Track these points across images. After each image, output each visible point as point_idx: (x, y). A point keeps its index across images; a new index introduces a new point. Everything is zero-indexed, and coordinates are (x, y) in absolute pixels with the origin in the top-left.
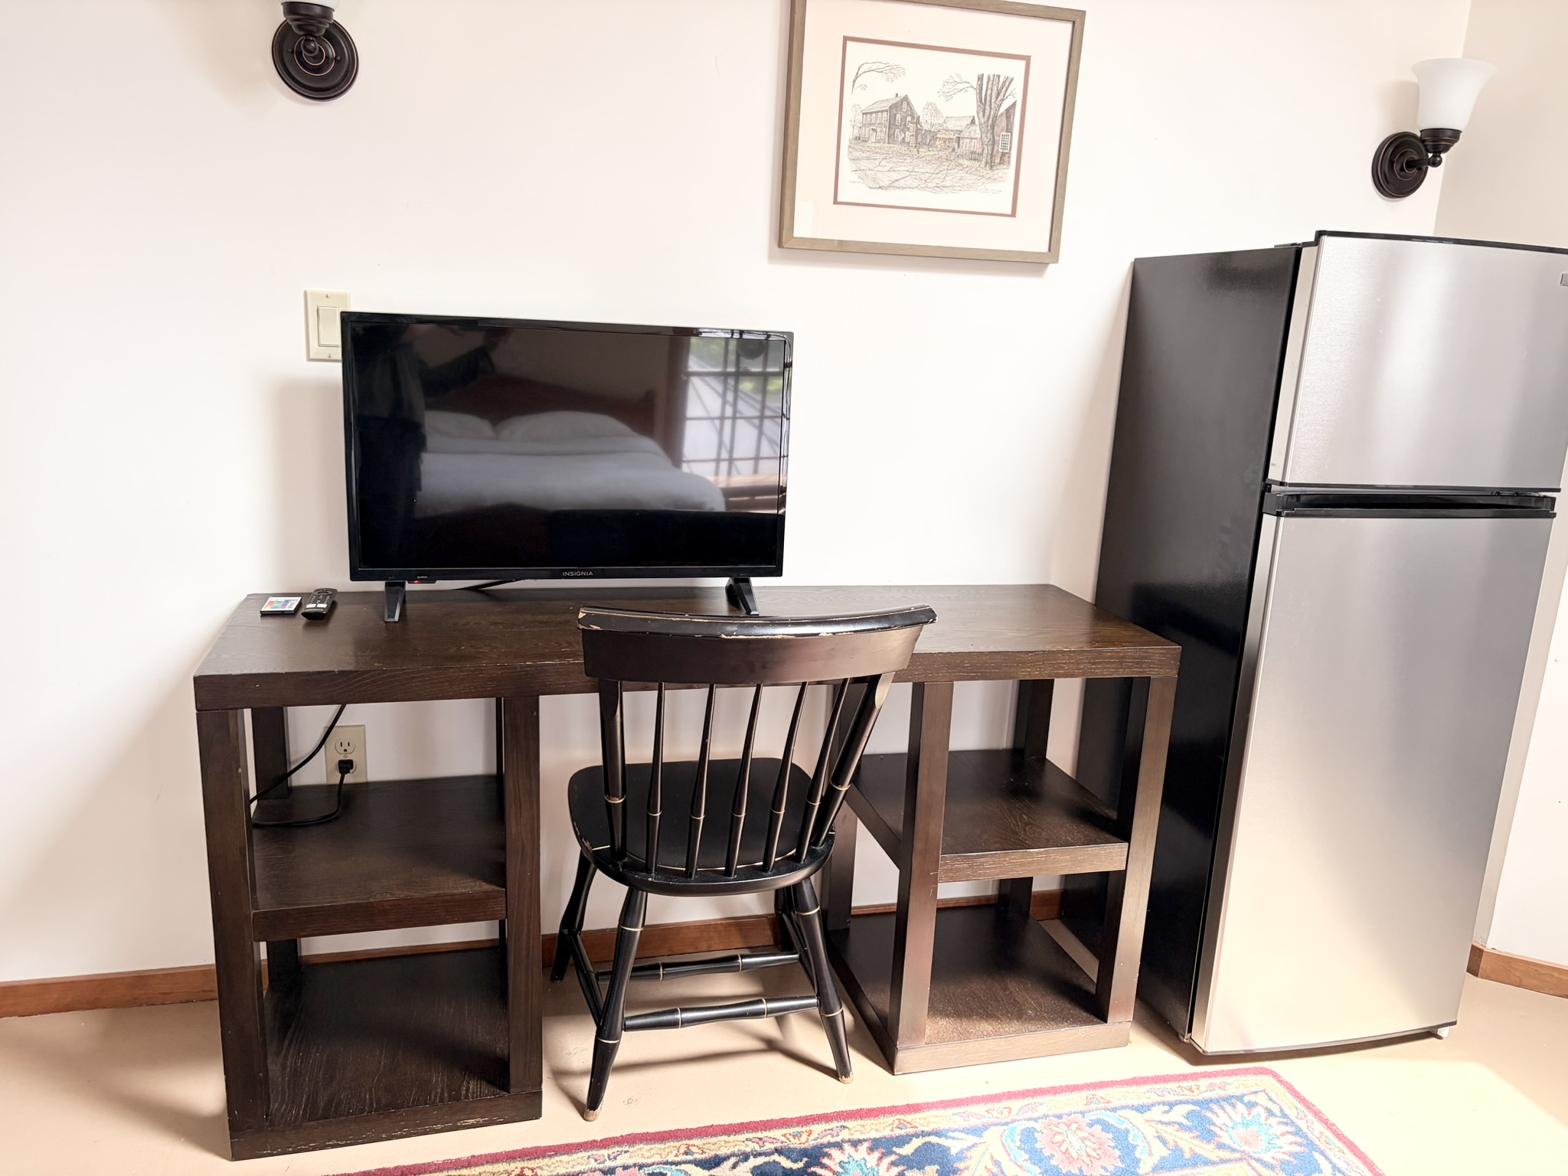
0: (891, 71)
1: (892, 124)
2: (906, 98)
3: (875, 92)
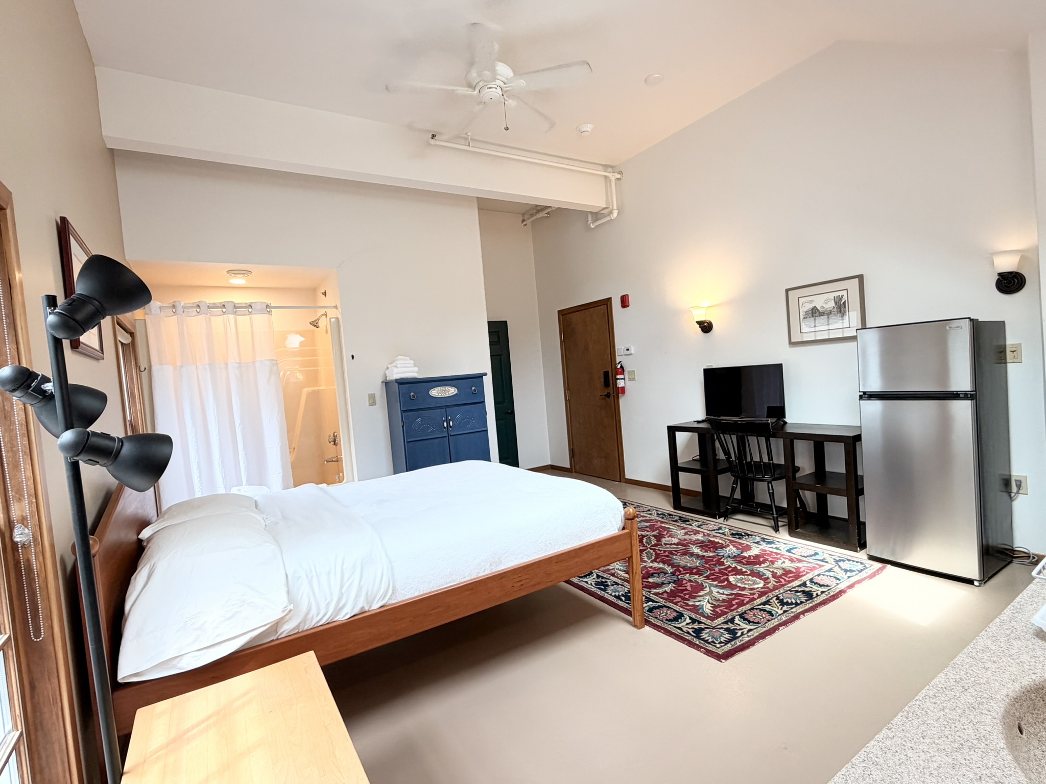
0: (811, 302)
1: (812, 312)
2: (815, 307)
3: (809, 307)
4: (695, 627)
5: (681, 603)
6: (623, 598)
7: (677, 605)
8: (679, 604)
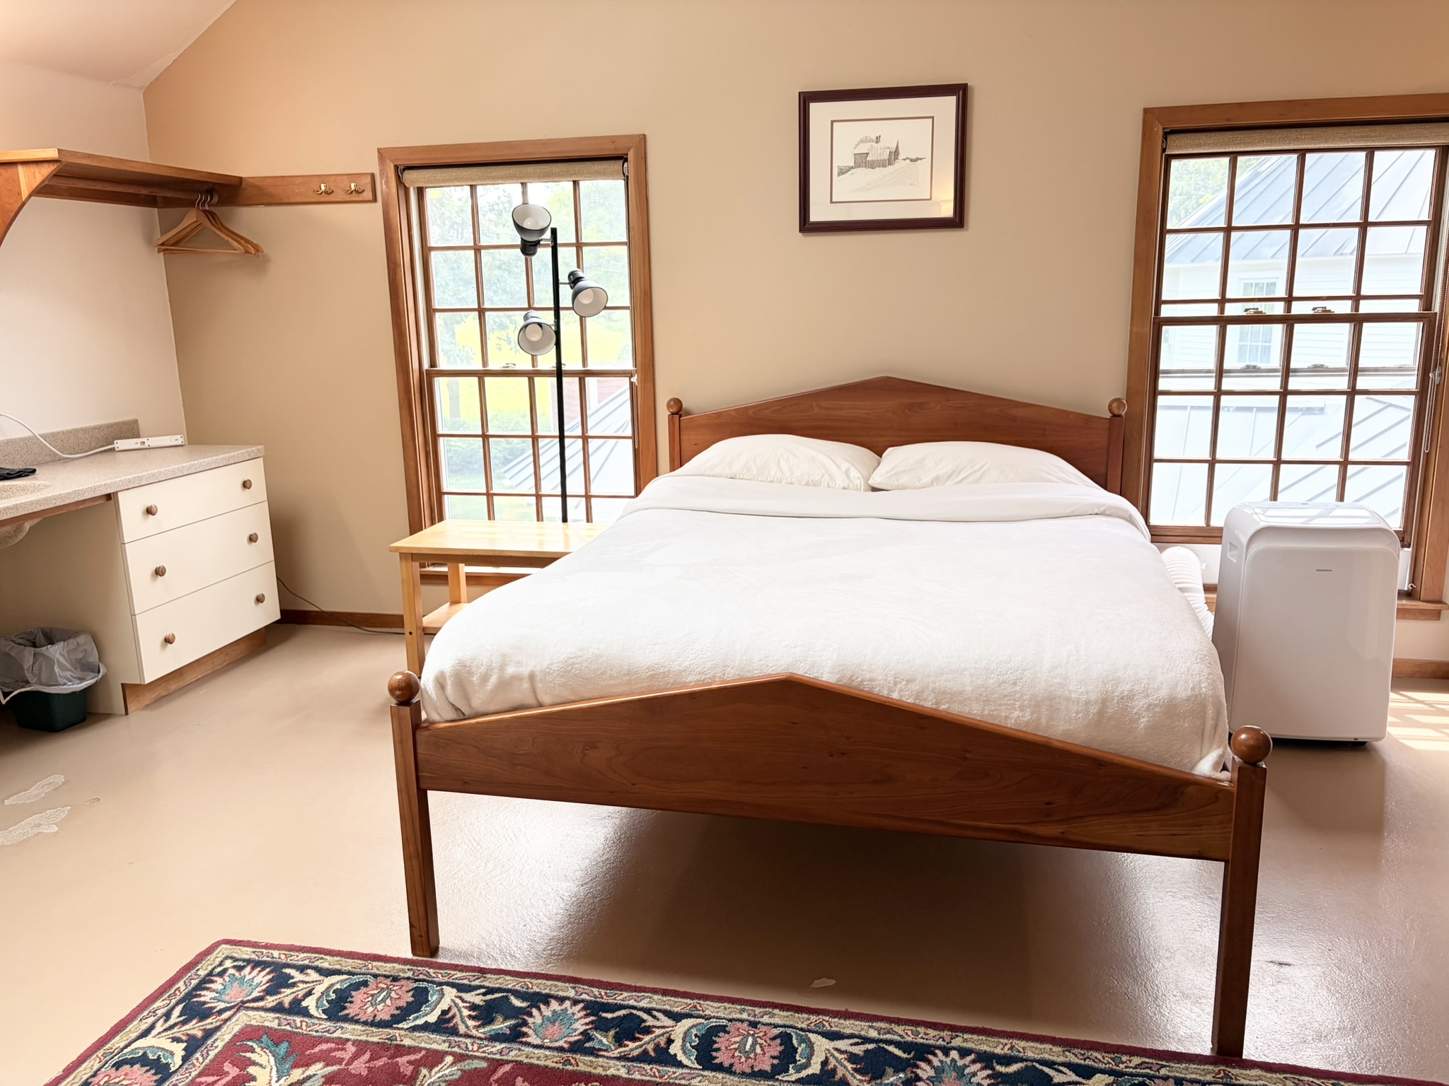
4: (289, 991)
5: (347, 1055)
6: (517, 1003)
7: (355, 1043)
8: (351, 1049)
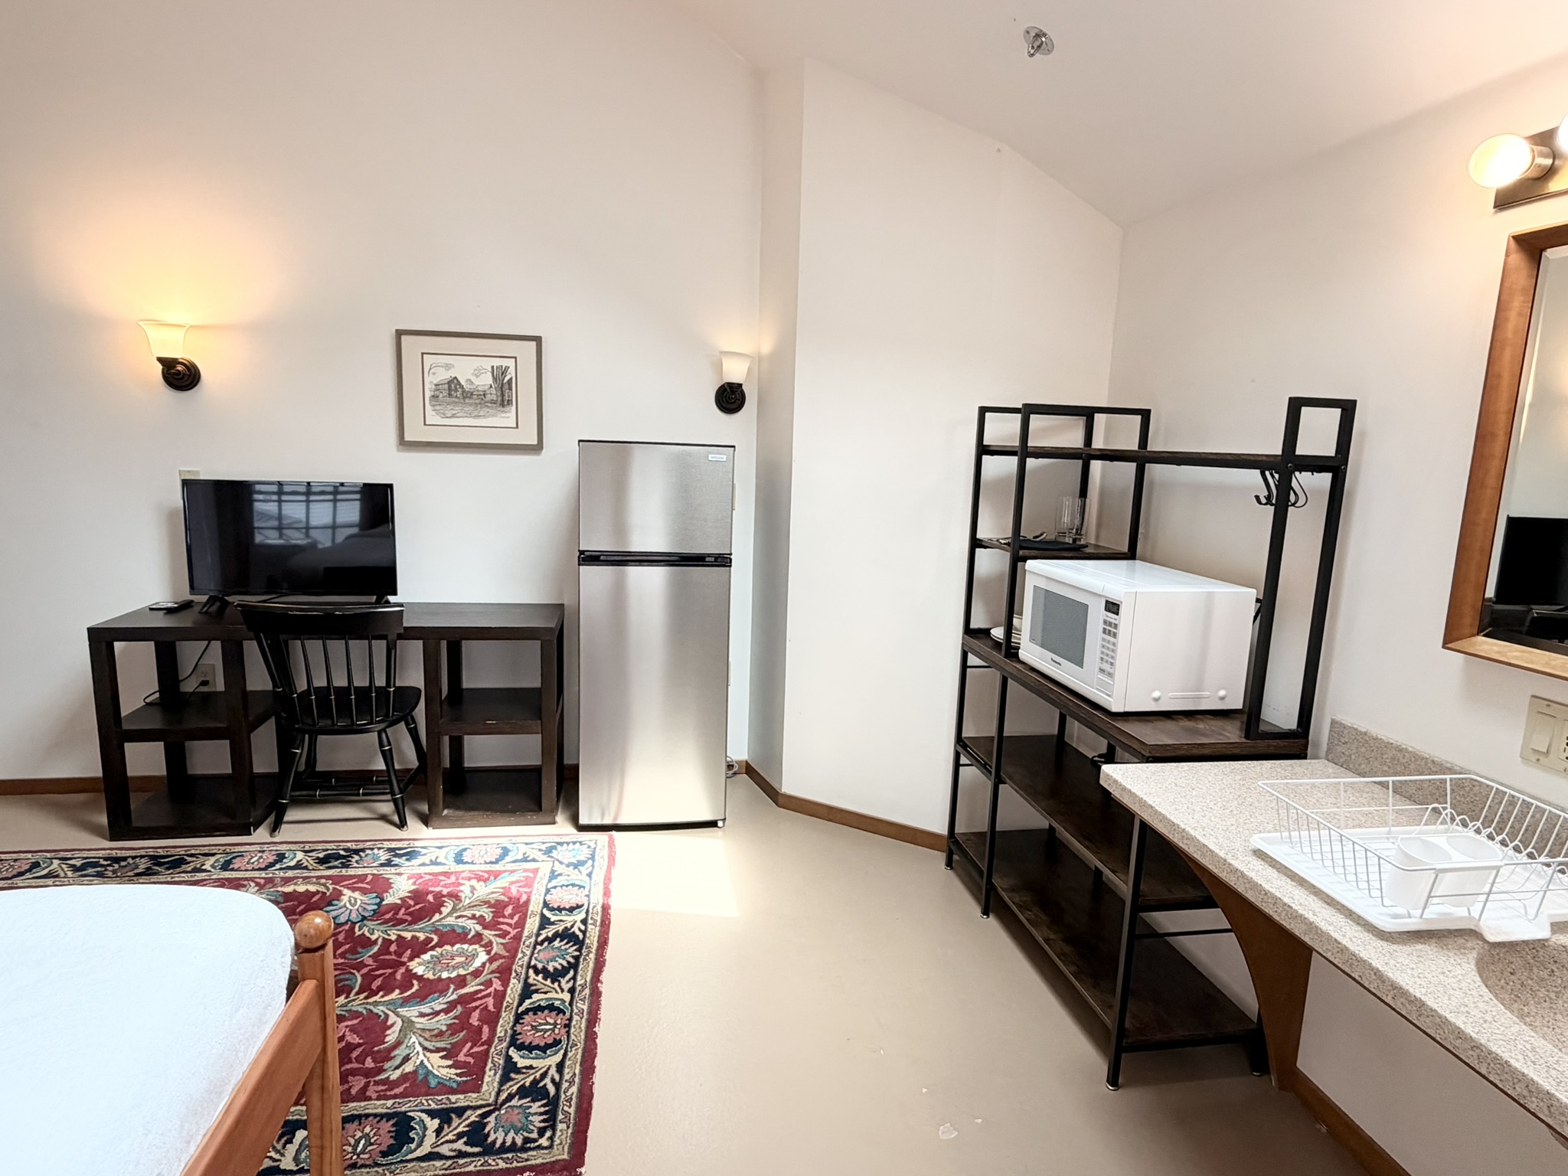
0: (448, 367)
2: (456, 378)
3: (444, 376)
4: (460, 1129)
5: (373, 1087)
8: (371, 1094)
